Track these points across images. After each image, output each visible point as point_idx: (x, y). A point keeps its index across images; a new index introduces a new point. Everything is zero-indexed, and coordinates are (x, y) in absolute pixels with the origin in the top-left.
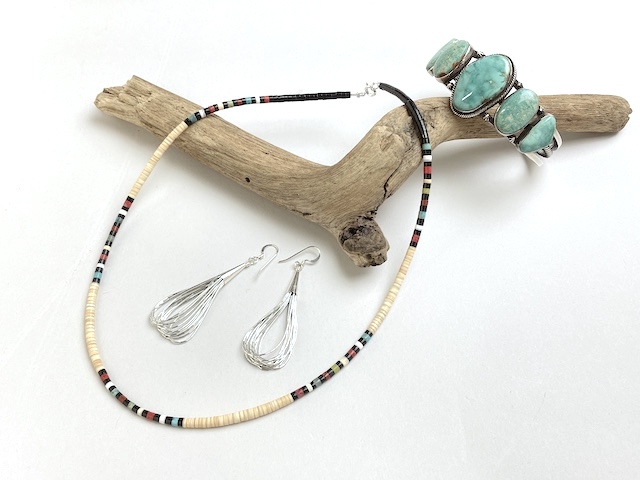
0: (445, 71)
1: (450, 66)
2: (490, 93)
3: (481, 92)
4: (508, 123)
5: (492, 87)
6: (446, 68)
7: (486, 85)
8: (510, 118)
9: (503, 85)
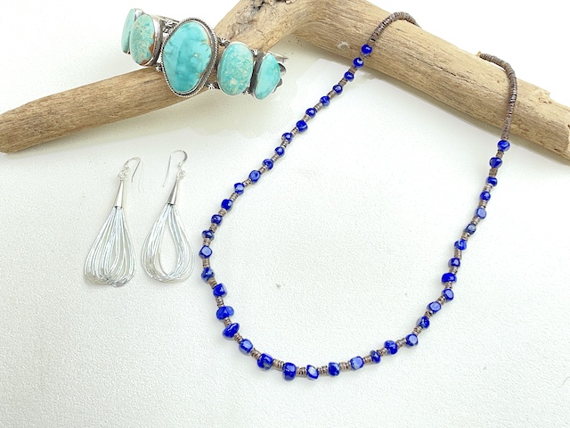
0: (146, 58)
1: (147, 50)
2: (202, 66)
3: (193, 69)
4: (235, 86)
5: (200, 60)
6: (145, 54)
7: (193, 60)
8: (233, 82)
9: (210, 52)
